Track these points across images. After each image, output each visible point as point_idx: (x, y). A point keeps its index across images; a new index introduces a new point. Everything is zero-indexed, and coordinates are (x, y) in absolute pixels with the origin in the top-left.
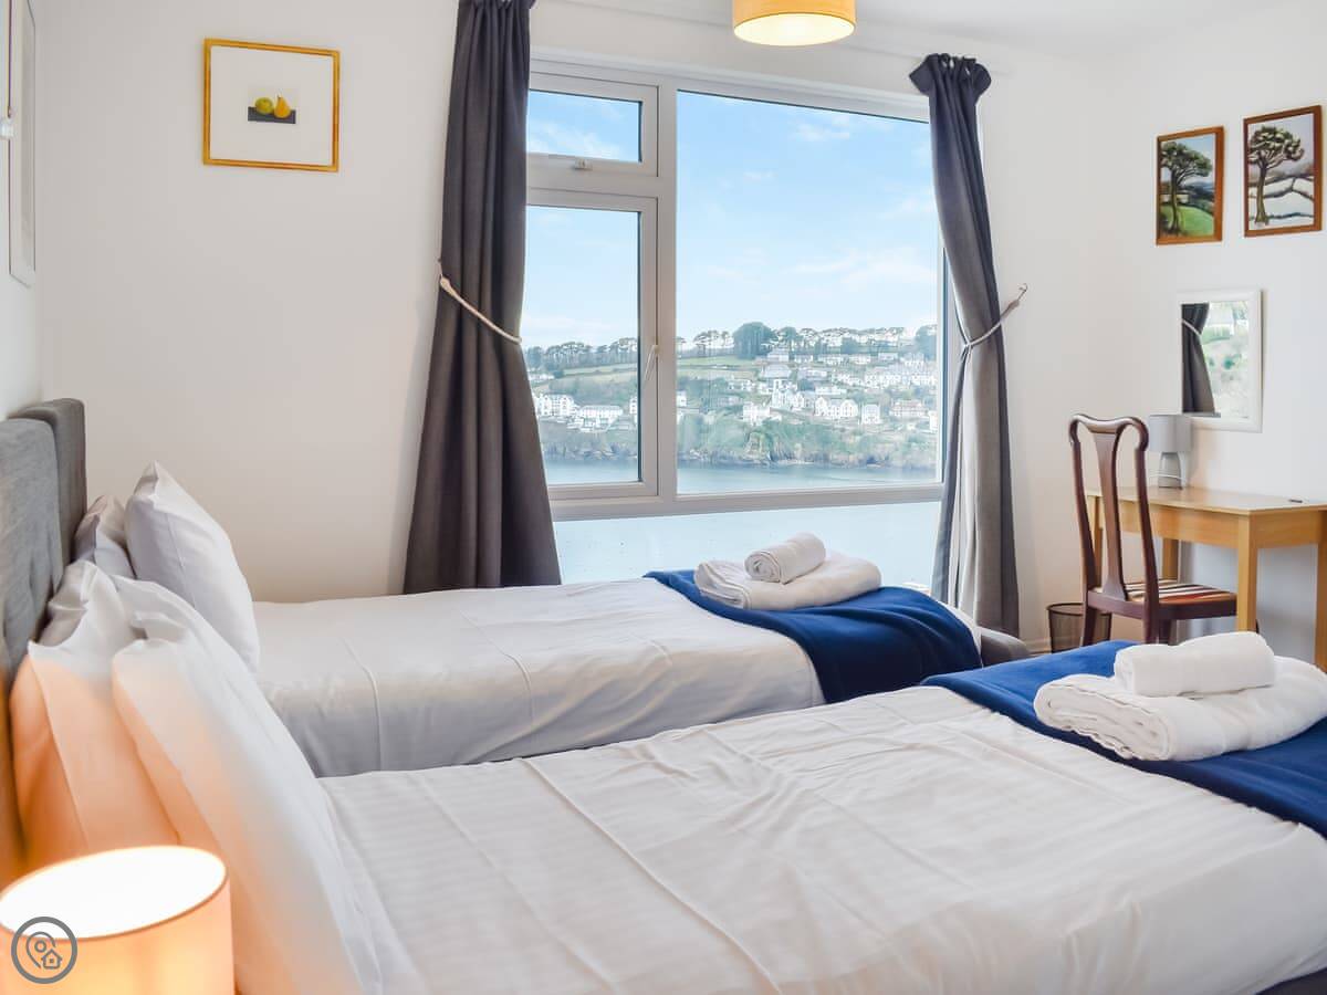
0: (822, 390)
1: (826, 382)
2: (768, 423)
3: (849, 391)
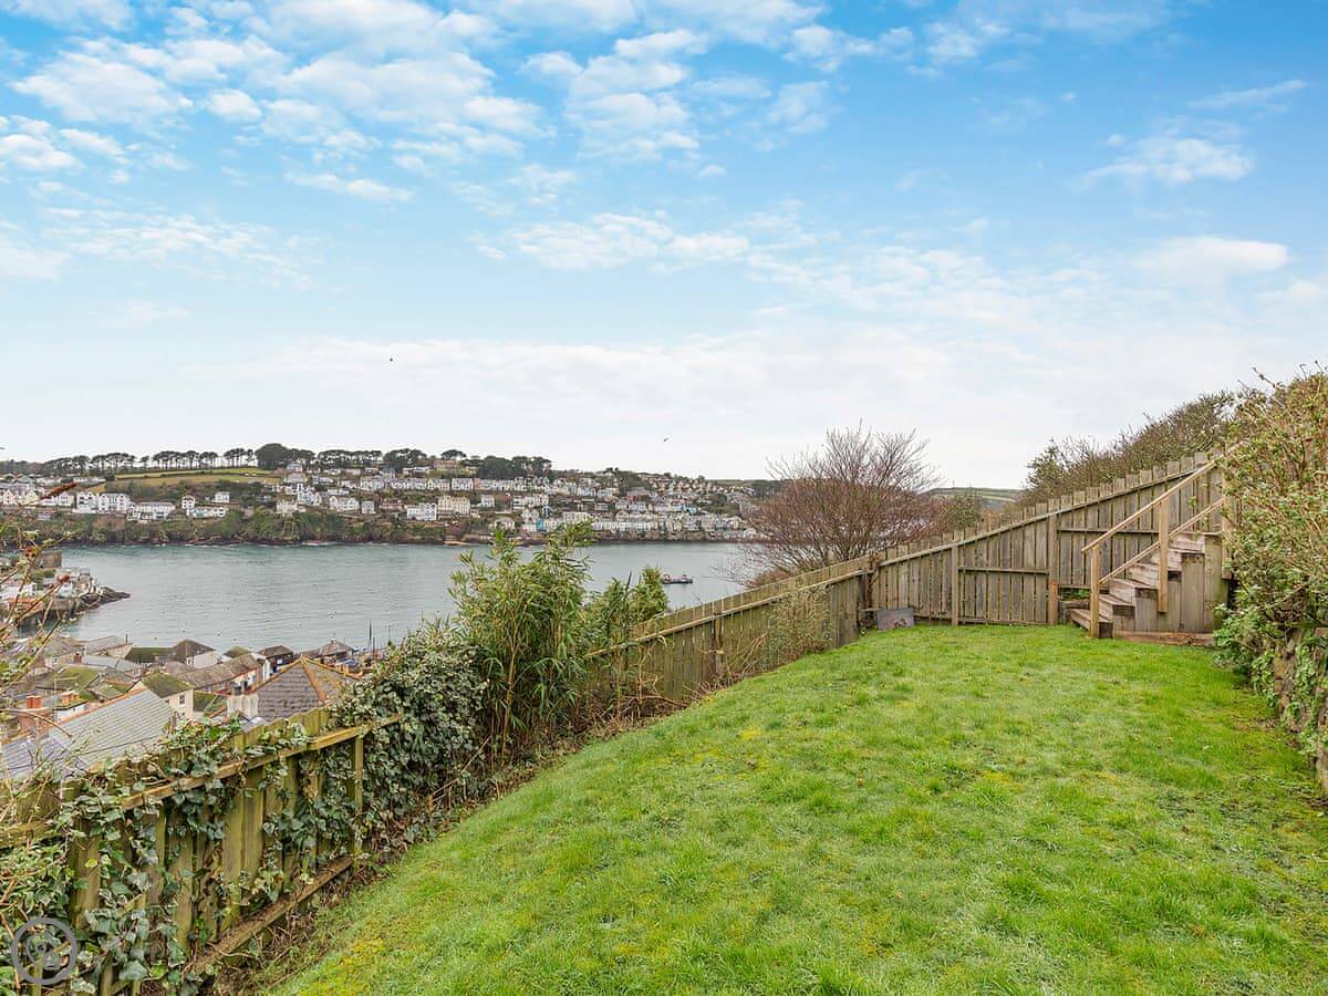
0: (331, 491)
1: (333, 486)
2: (296, 514)
3: (351, 492)
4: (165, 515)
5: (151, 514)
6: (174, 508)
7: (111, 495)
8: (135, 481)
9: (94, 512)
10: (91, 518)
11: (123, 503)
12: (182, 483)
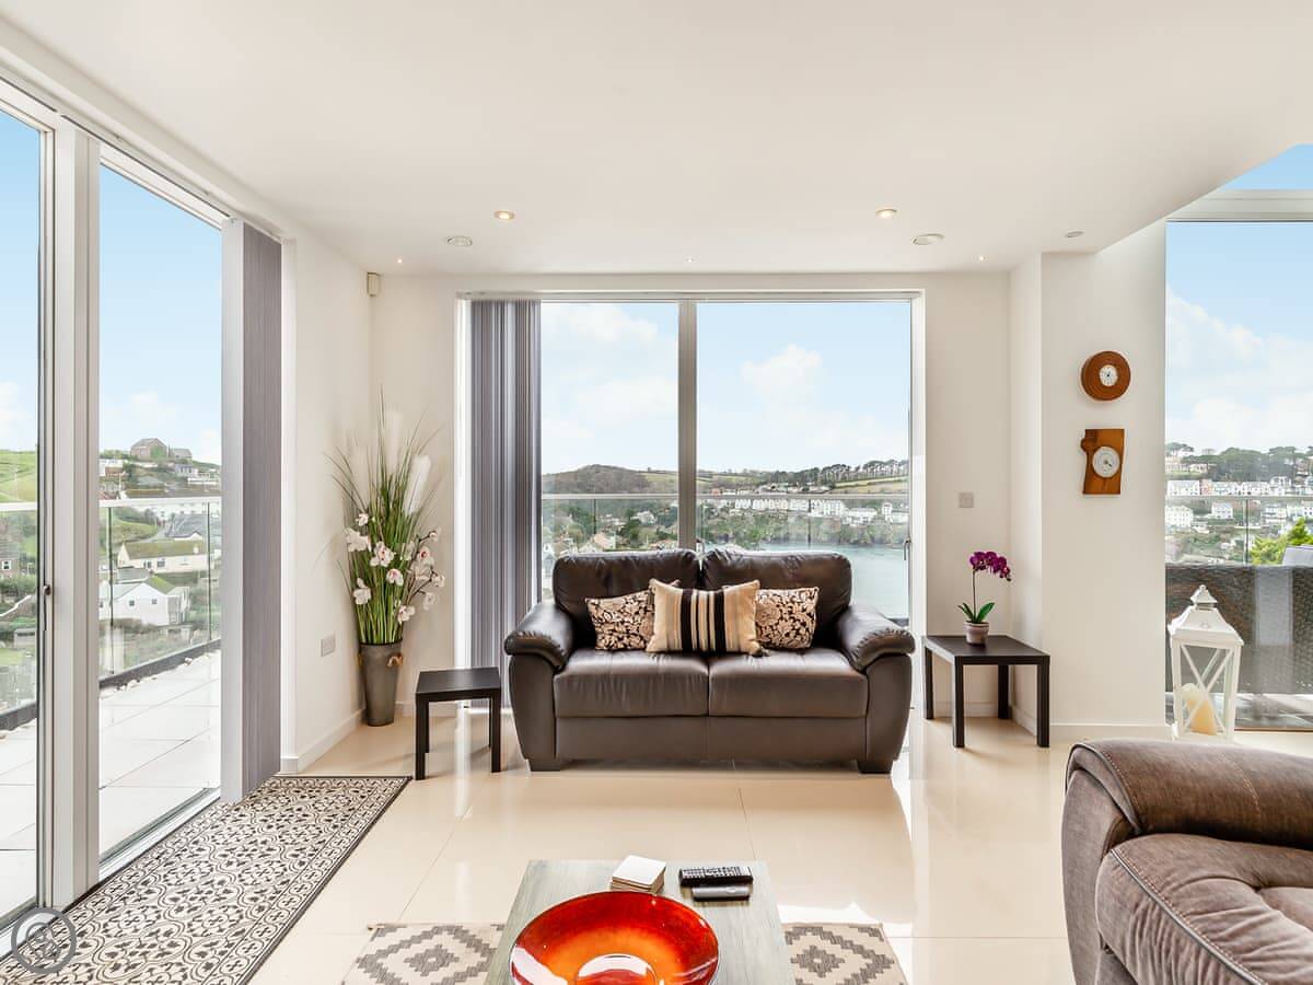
4: (870, 520)
5: (858, 519)
6: (875, 513)
7: (831, 502)
8: (848, 489)
9: (821, 516)
10: (819, 520)
11: (840, 509)
12: (882, 490)
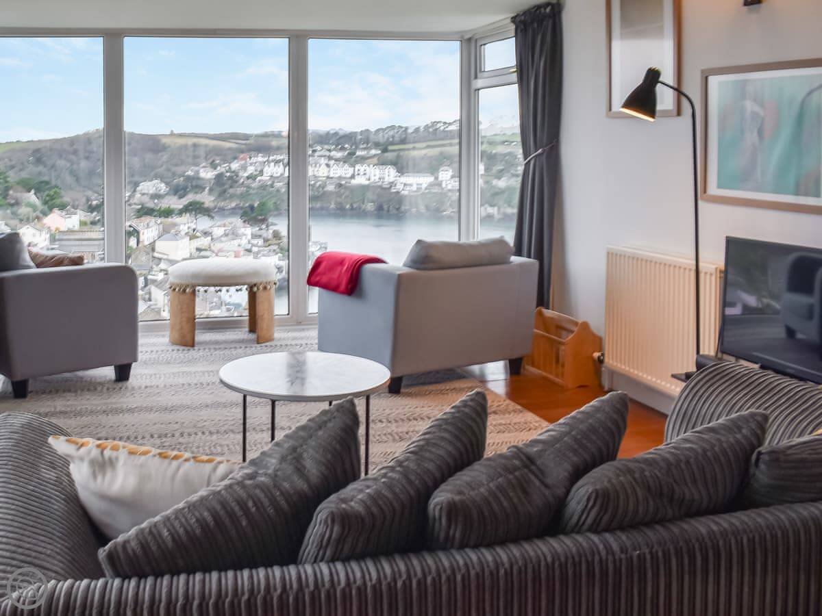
4: (424, 186)
5: (411, 185)
6: (431, 179)
7: (381, 167)
8: (402, 153)
9: (367, 182)
10: (364, 188)
11: (390, 175)
12: (441, 153)
